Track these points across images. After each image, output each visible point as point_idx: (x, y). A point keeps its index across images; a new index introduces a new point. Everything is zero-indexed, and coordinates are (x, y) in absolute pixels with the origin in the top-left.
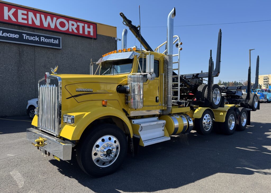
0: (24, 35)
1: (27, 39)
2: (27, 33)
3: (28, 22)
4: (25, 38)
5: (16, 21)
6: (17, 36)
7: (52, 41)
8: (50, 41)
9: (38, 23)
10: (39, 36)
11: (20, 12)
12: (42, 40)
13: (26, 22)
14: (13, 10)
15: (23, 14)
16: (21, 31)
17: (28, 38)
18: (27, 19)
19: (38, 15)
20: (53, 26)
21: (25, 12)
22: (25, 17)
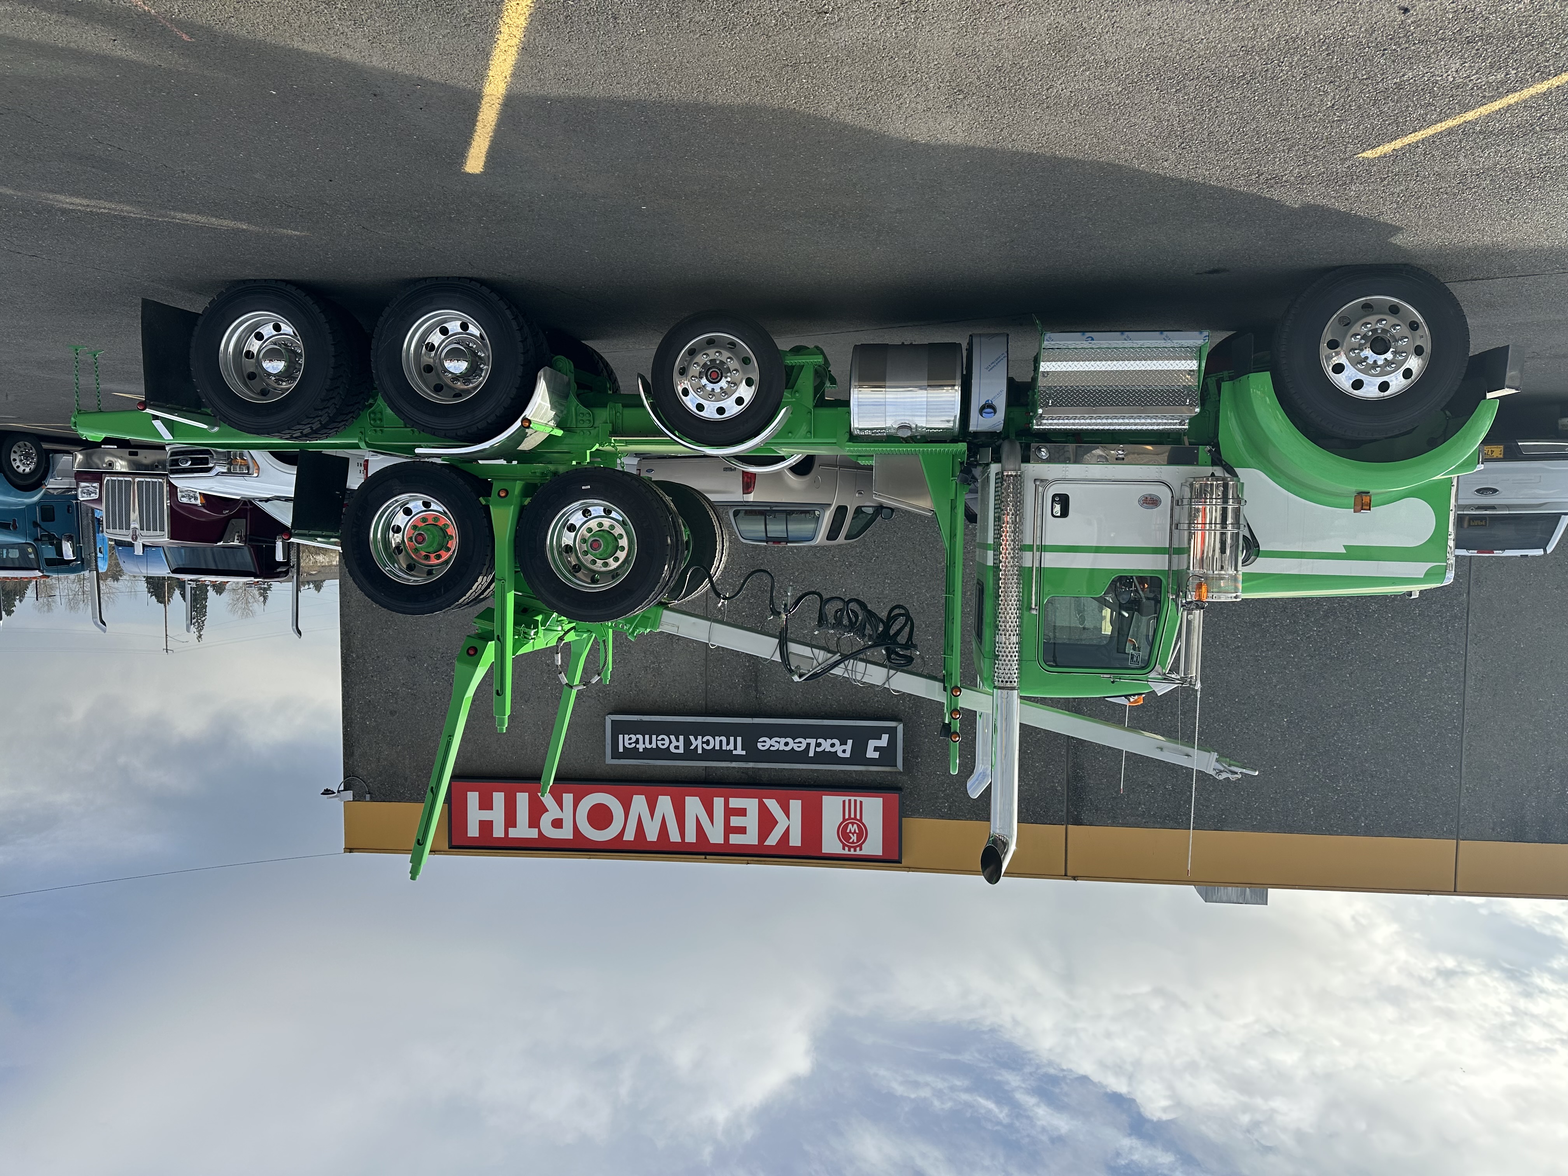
0: (740, 751)
1: (732, 739)
2: (732, 761)
3: (726, 803)
4: (739, 739)
5: (767, 802)
6: (765, 744)
7: (644, 743)
8: (650, 743)
9: (693, 805)
10: (690, 754)
11: (751, 838)
12: (678, 741)
13: (735, 803)
14: (772, 840)
15: (742, 830)
16: (751, 765)
17: (728, 744)
18: (730, 812)
19: (691, 837)
20: (639, 802)
21: (735, 839)
22: (735, 821)
